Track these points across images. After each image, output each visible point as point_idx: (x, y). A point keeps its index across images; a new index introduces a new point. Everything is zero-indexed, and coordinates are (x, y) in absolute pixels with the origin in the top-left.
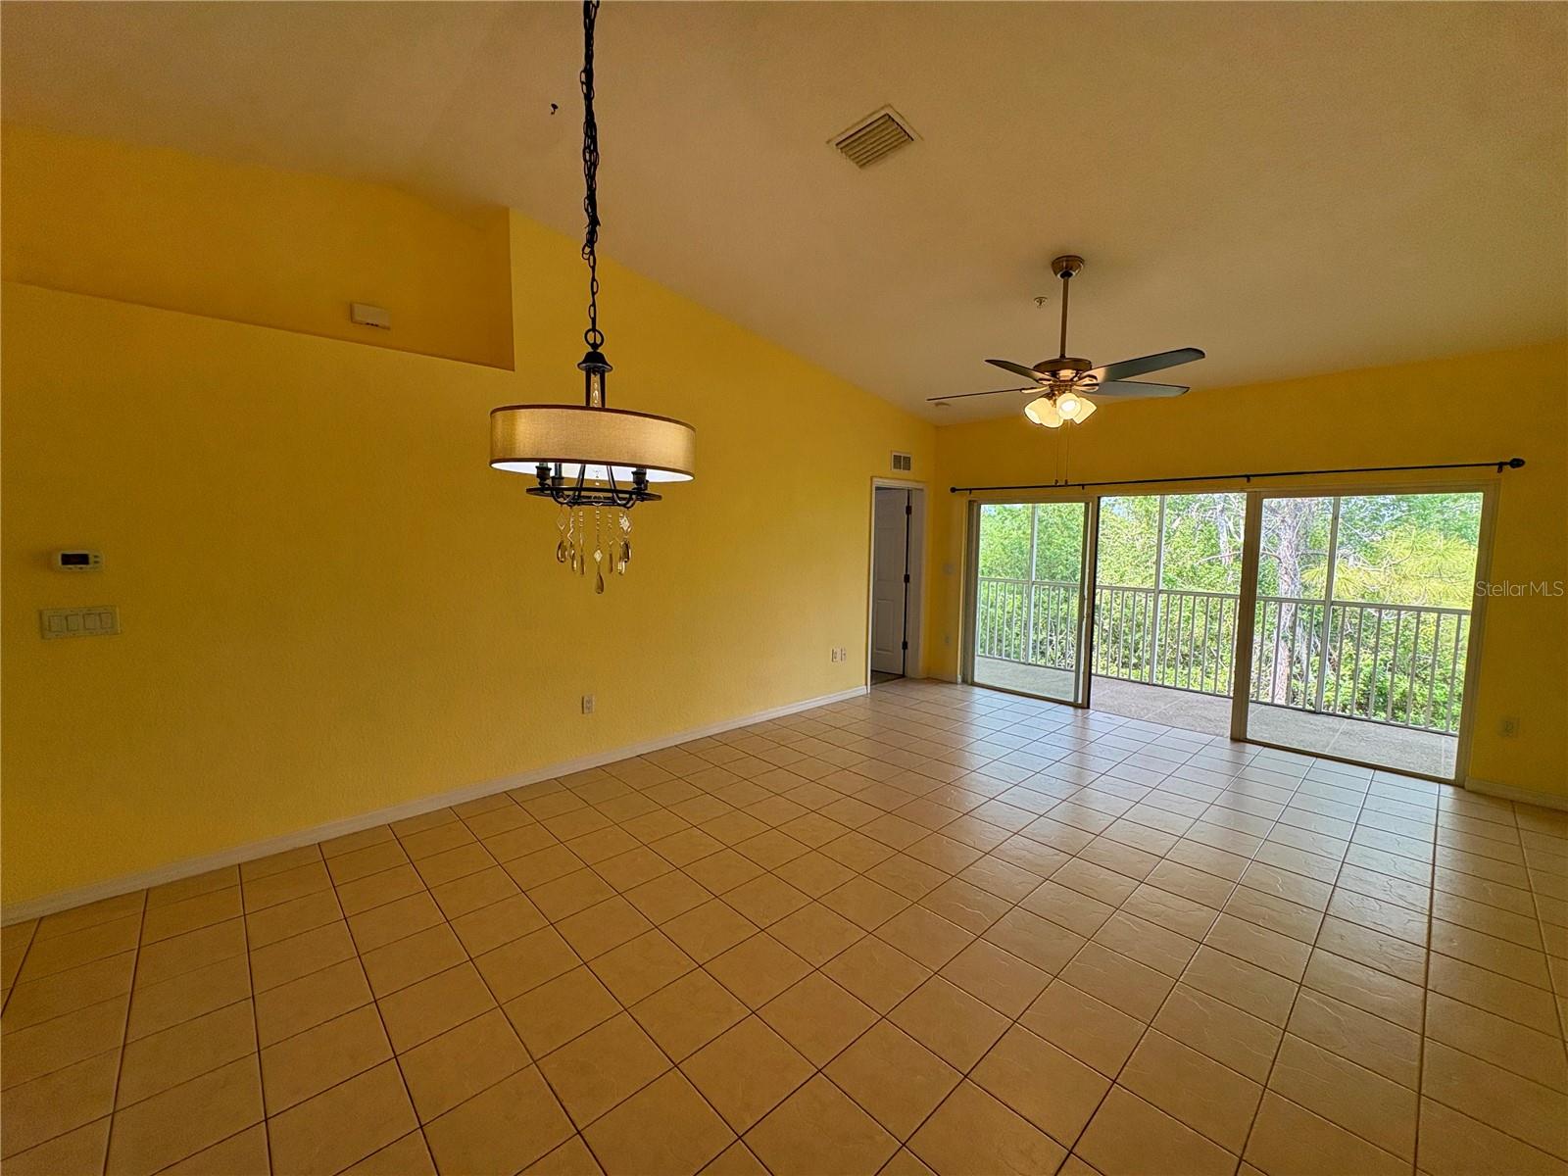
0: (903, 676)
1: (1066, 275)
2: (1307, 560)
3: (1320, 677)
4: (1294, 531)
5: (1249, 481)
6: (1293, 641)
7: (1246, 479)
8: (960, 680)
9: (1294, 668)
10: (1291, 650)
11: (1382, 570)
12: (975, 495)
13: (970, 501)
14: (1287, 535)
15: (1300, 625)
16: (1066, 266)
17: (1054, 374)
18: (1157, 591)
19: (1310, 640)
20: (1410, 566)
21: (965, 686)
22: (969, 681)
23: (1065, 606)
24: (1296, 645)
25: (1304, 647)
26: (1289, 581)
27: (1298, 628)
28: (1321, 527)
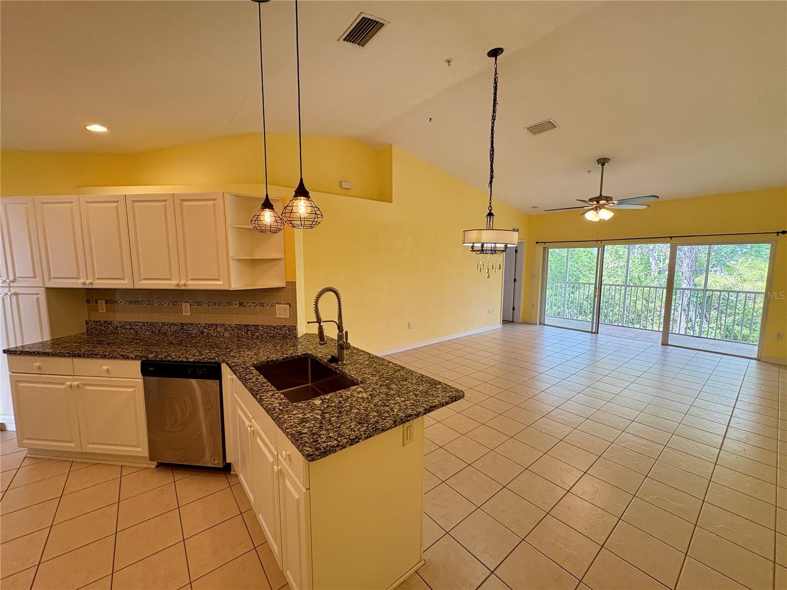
0: (513, 321)
1: (603, 165)
2: (696, 272)
3: (701, 327)
4: (690, 259)
5: (671, 239)
6: (688, 311)
7: (670, 238)
8: (538, 323)
9: (688, 324)
10: (687, 316)
11: (733, 277)
12: (546, 245)
13: (544, 248)
14: (686, 261)
15: (692, 304)
16: (603, 162)
17: (598, 202)
18: (626, 286)
19: (696, 310)
20: (747, 275)
21: (541, 326)
22: (542, 323)
23: (573, 295)
24: (690, 313)
25: (694, 314)
26: (687, 283)
27: (691, 305)
28: (703, 257)
